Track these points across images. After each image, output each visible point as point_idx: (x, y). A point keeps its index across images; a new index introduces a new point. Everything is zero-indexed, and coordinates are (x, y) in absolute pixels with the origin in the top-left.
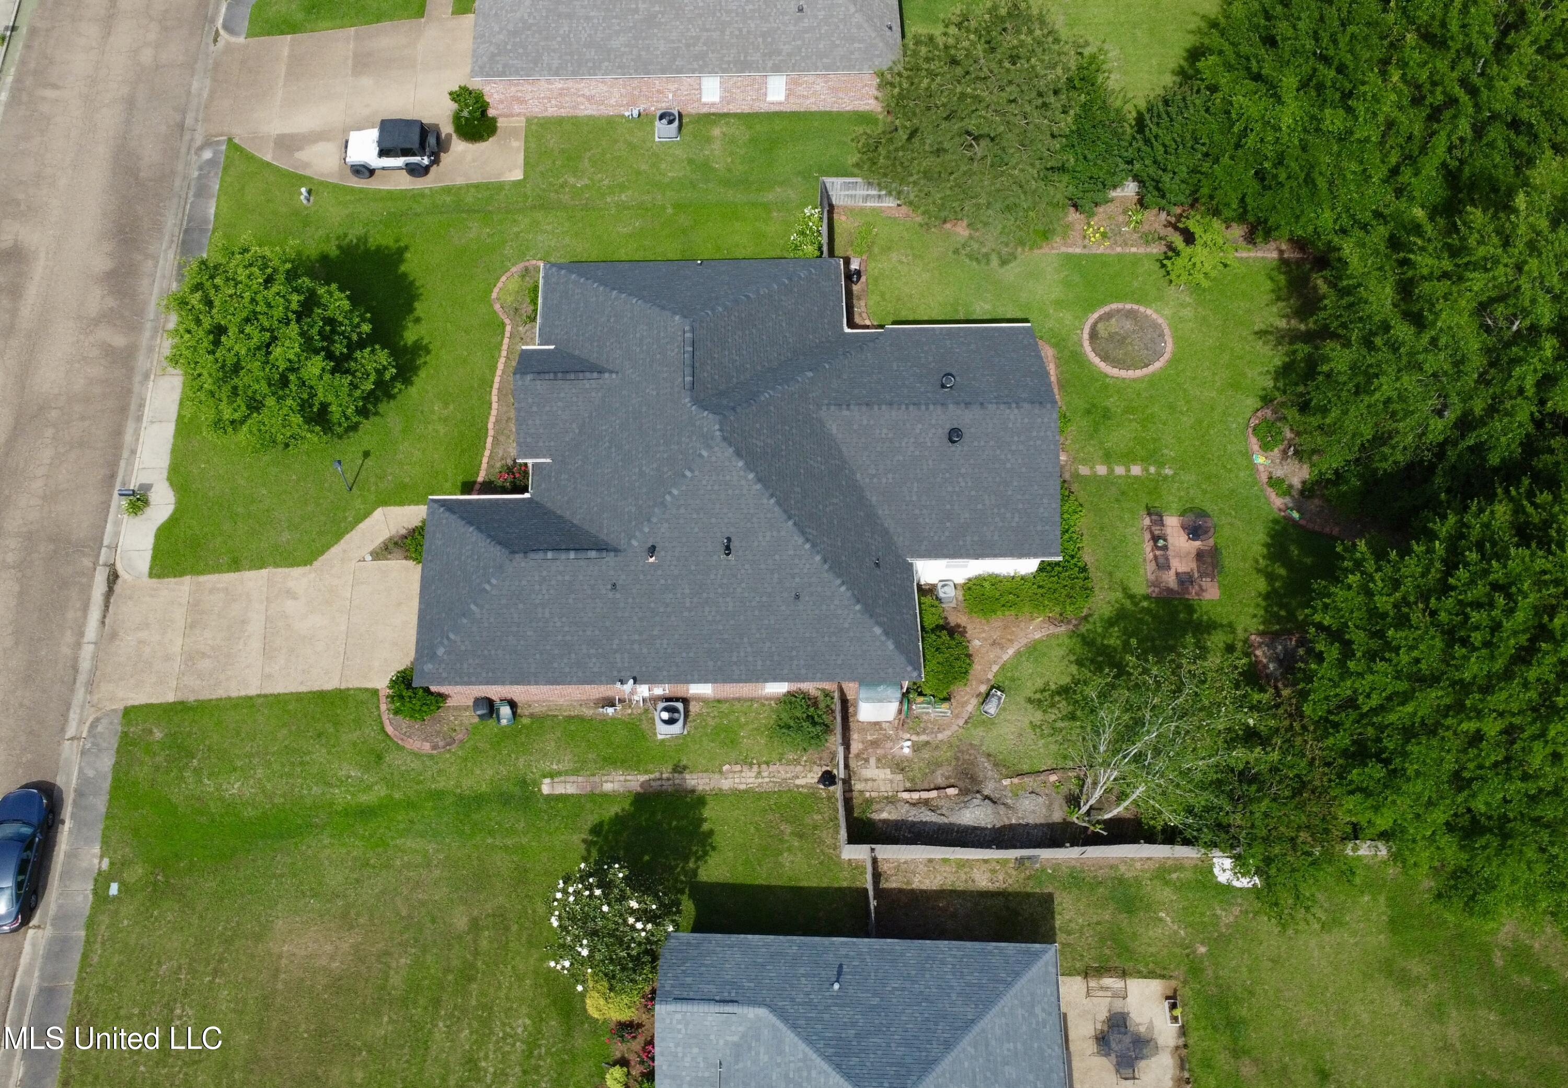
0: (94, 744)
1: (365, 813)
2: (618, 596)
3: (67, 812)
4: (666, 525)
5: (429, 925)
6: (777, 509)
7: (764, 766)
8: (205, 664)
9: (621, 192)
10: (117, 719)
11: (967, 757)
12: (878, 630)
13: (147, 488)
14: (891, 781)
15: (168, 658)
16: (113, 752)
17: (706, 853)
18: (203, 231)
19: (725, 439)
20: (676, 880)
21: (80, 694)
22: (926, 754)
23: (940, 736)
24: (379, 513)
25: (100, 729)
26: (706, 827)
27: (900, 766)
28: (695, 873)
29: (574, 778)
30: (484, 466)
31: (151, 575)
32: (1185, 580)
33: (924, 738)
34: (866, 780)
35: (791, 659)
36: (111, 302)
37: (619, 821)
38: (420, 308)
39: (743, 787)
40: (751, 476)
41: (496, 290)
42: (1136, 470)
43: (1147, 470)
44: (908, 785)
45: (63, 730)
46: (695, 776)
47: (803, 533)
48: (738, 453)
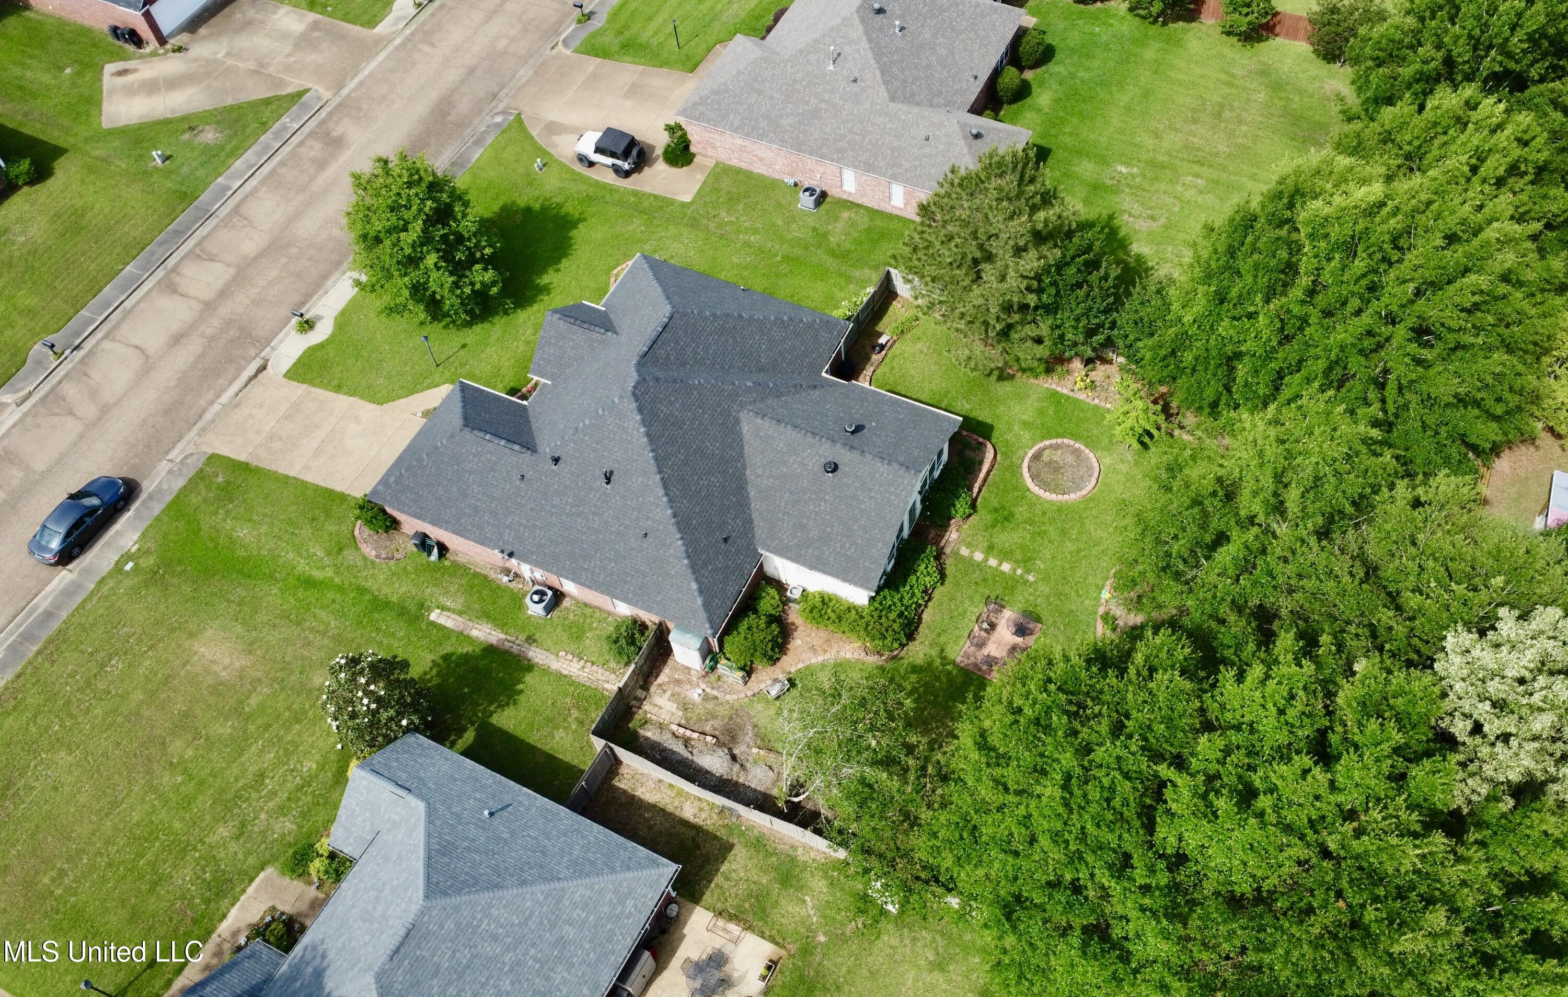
0: (180, 469)
1: (309, 583)
2: (523, 485)
3: (135, 506)
4: (572, 445)
5: (297, 673)
6: (652, 461)
7: (589, 664)
8: (277, 445)
9: (753, 234)
10: (203, 460)
11: (739, 721)
12: (694, 586)
13: (319, 318)
14: (673, 714)
15: (258, 432)
16: (187, 479)
17: (507, 704)
19: (634, 394)
20: (475, 714)
21: (192, 434)
22: (710, 705)
23: (728, 697)
24: (446, 387)
25: (189, 461)
26: (520, 687)
27: (685, 706)
28: (491, 715)
29: (456, 617)
31: (285, 376)
32: (991, 662)
33: (715, 693)
34: (655, 705)
35: (625, 583)
37: (466, 658)
38: (564, 263)
39: (565, 672)
40: (643, 430)
41: (618, 269)
42: (1006, 567)
43: (1015, 570)
44: (683, 722)
45: (167, 452)
46: (538, 650)
47: (665, 487)
48: (640, 410)
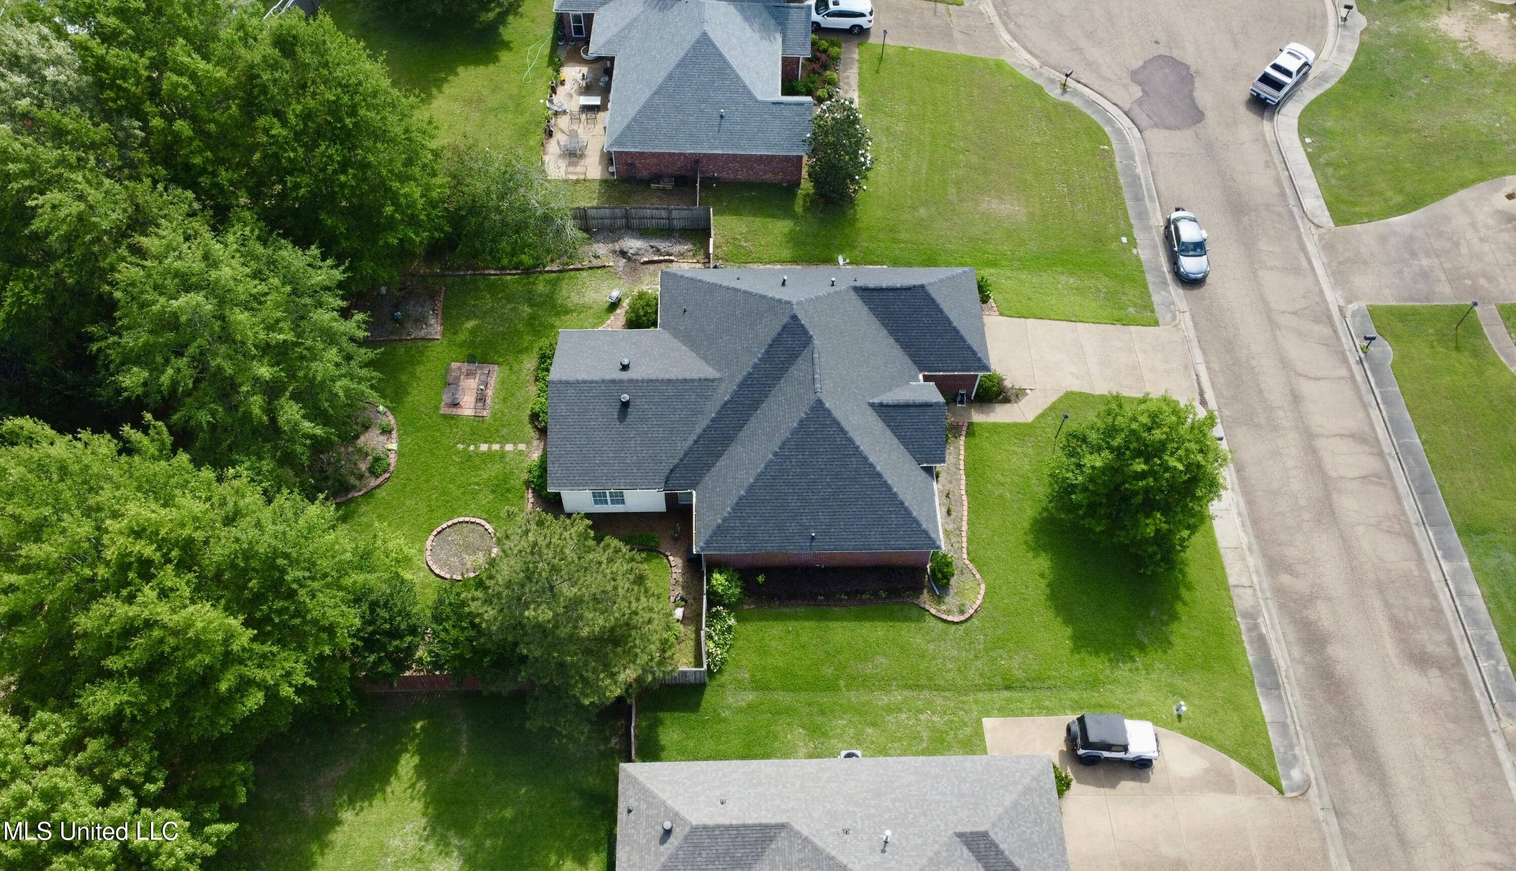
0: (1169, 307)
3: (1169, 277)
8: (1118, 344)
9: (888, 705)
10: (1160, 320)
14: (680, 269)
15: (1144, 350)
16: (1154, 302)
17: (790, 234)
18: (1262, 685)
21: (1192, 334)
24: (1030, 418)
25: (1169, 315)
26: (790, 245)
30: (962, 448)
32: (470, 374)
36: (1311, 614)
37: (840, 251)
38: (1043, 586)
41: (982, 592)
42: (484, 447)
44: (670, 266)
45: (1193, 317)
